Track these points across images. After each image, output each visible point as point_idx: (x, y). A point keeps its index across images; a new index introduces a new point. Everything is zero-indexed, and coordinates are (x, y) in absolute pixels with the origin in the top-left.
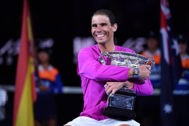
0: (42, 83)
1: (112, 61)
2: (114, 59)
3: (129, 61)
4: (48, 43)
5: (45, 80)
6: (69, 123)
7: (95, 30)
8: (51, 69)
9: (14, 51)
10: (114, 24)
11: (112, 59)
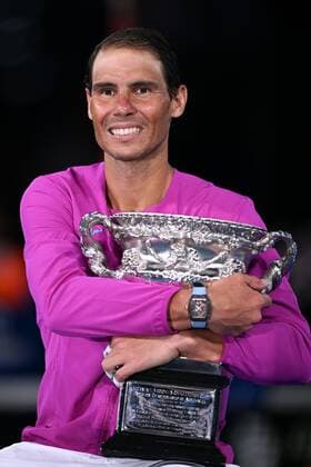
1: (126, 252)
2: (134, 245)
3: (189, 249)
10: (178, 87)
11: (128, 244)
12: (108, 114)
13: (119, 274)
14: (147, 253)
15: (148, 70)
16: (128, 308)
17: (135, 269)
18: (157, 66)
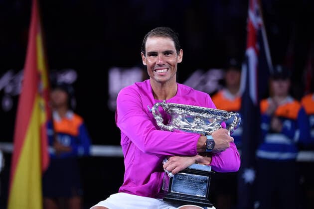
0: (59, 139)
1: (174, 120)
2: (178, 117)
4: (69, 77)
5: (63, 134)
6: (101, 204)
7: (154, 62)
8: (70, 116)
9: (15, 88)
10: (180, 50)
11: (174, 116)
12: (155, 63)
13: (171, 128)
14: (183, 121)
15: (169, 45)
16: (180, 144)
17: (179, 127)
18: (172, 43)
